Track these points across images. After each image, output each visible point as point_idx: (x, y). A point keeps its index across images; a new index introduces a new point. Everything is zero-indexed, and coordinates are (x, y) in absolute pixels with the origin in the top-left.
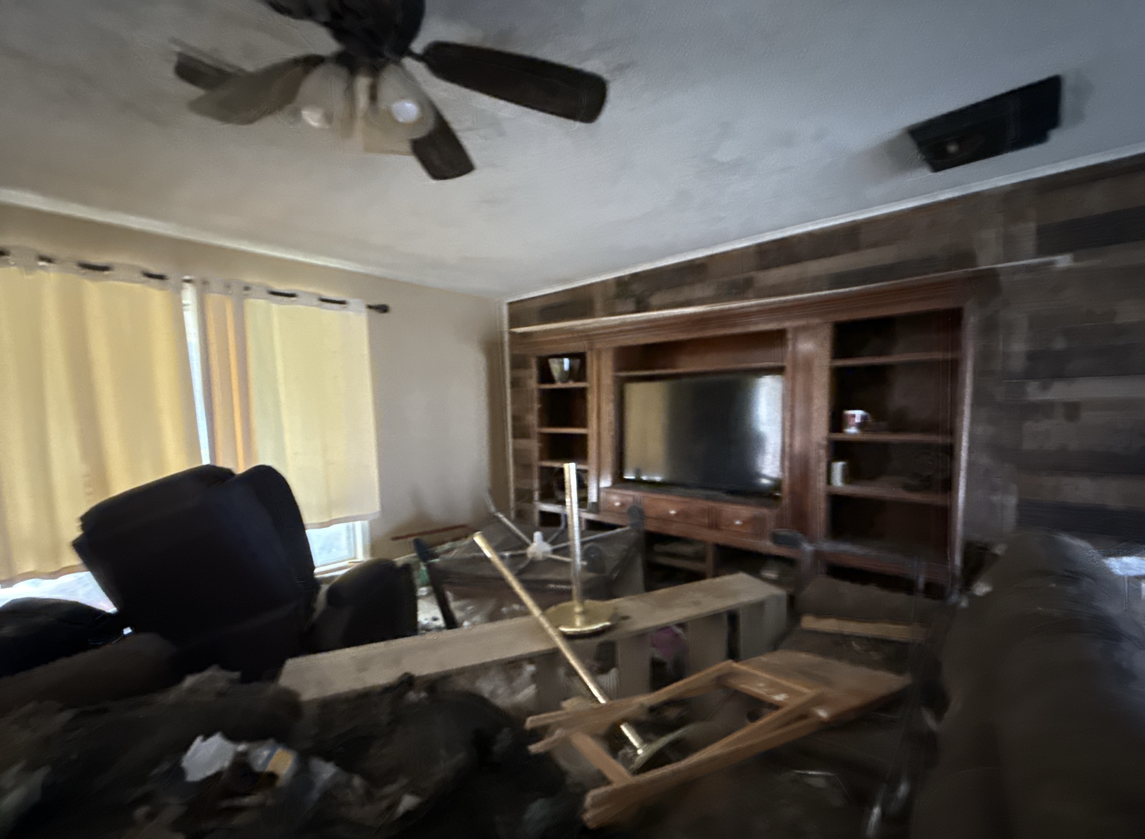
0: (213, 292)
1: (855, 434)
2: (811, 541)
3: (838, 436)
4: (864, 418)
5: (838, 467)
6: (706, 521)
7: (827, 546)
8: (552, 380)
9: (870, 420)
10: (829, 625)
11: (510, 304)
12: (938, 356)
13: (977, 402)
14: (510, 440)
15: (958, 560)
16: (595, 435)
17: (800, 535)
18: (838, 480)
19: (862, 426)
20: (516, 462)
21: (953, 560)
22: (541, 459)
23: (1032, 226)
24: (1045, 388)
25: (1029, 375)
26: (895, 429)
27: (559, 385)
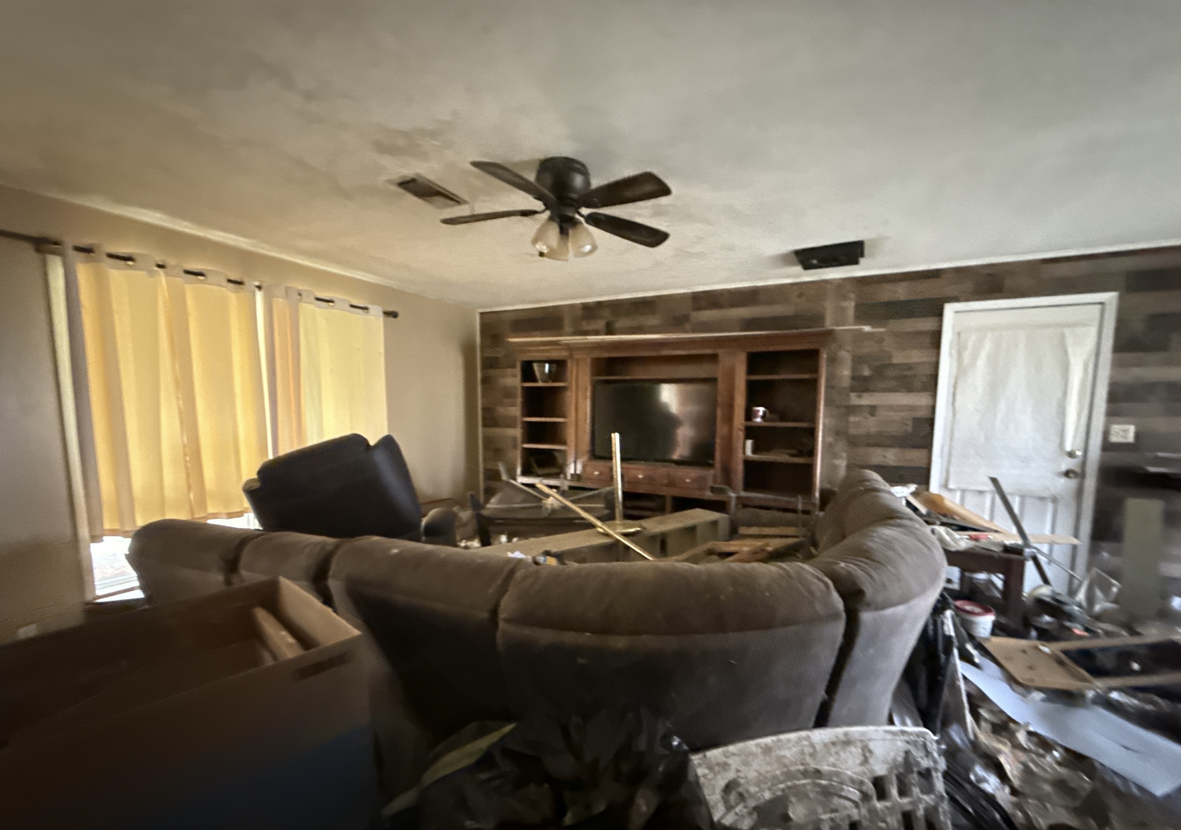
0: (277, 297)
1: (760, 423)
2: (735, 490)
3: (749, 424)
4: (764, 413)
5: (749, 443)
6: (666, 481)
7: (743, 494)
8: (535, 380)
9: (768, 415)
10: (754, 530)
11: (482, 314)
12: (806, 376)
13: (827, 404)
14: (480, 428)
15: (817, 494)
16: (574, 423)
17: (727, 487)
18: (749, 452)
19: (763, 417)
20: (485, 447)
21: (814, 495)
22: (524, 442)
23: (853, 304)
24: (859, 397)
25: (853, 389)
26: (783, 419)
27: (540, 384)
